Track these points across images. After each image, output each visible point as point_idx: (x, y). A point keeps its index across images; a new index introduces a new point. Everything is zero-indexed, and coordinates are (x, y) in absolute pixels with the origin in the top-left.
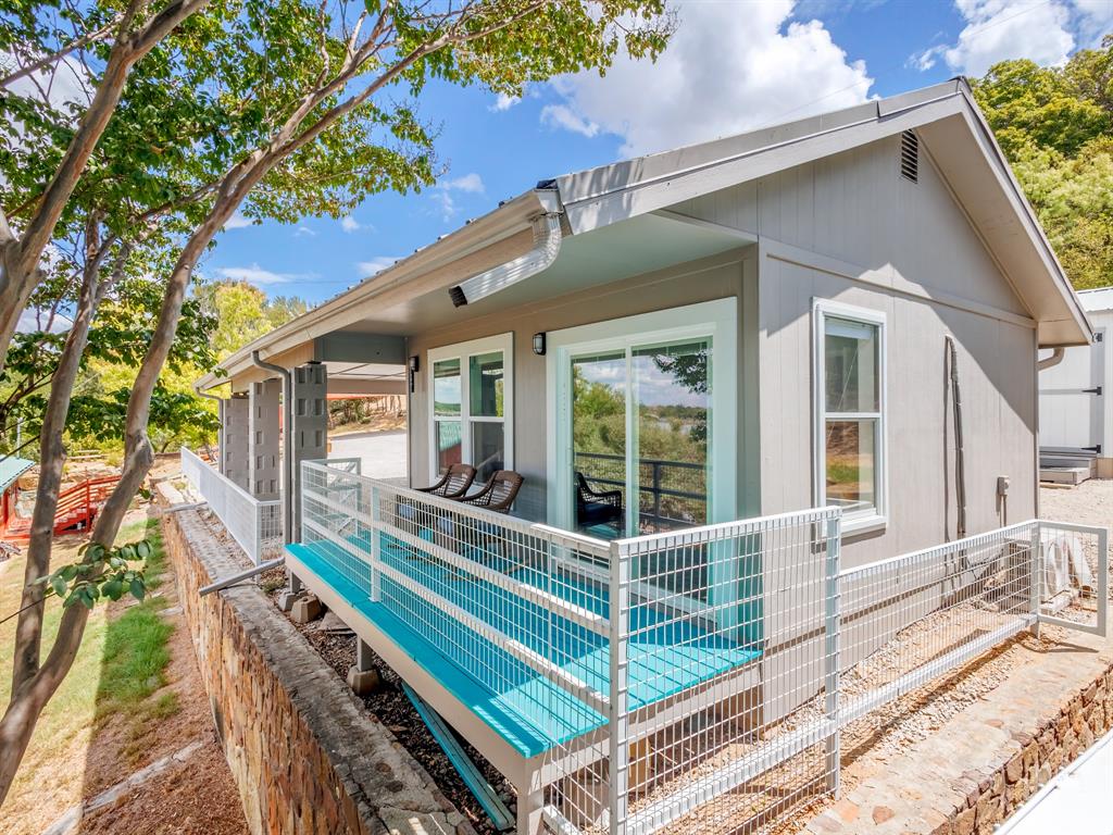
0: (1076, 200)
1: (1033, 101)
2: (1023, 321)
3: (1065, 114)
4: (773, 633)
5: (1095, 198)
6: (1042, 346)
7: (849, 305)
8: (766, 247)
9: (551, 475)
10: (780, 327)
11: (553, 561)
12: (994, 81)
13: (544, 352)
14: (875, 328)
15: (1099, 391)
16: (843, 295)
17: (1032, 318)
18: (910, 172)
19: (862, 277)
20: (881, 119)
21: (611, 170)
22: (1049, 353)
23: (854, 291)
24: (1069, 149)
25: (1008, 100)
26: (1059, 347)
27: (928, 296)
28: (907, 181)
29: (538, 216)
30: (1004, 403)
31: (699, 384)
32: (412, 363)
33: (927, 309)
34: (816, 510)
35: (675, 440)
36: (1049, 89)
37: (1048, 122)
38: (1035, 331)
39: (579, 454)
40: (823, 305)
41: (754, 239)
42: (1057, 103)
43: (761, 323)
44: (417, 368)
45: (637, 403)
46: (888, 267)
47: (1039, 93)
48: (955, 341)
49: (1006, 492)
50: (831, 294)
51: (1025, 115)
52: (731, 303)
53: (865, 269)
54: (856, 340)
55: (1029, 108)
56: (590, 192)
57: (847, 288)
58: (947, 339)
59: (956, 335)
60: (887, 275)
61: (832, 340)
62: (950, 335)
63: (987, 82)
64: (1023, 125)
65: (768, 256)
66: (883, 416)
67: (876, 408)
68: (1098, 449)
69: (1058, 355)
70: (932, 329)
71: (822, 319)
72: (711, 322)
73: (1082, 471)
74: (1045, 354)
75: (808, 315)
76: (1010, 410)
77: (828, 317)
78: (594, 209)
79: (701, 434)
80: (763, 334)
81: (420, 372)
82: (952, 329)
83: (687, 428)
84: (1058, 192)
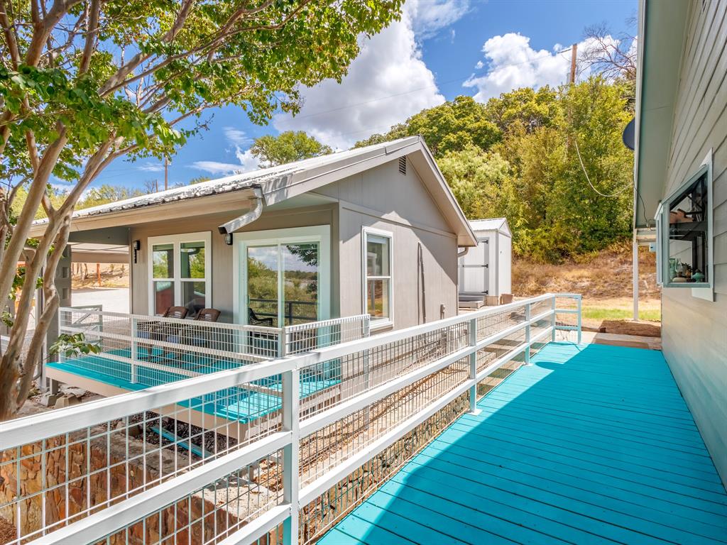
0: (488, 173)
1: (473, 119)
2: (452, 235)
3: (485, 128)
4: (345, 374)
5: (494, 174)
6: (460, 246)
7: (377, 229)
8: (342, 204)
9: (235, 310)
10: (348, 239)
11: (255, 340)
12: (457, 104)
13: (231, 243)
14: (388, 239)
15: (487, 266)
16: (375, 225)
17: (455, 234)
18: (403, 170)
19: (383, 217)
20: (387, 154)
21: (280, 181)
22: (463, 249)
23: (380, 223)
24: (485, 147)
25: (464, 116)
26: (466, 247)
27: (409, 225)
28: (401, 174)
29: (254, 198)
30: (443, 272)
31: (312, 261)
32: (135, 245)
33: (410, 230)
34: (363, 315)
35: (296, 293)
36: (480, 114)
37: (479, 131)
38: (457, 240)
39: (251, 300)
40: (366, 229)
41: (337, 201)
42: (482, 123)
43: (340, 238)
44: (139, 248)
45: (284, 270)
46: (394, 212)
47: (476, 116)
48: (422, 244)
49: (444, 311)
50: (370, 224)
51: (470, 126)
52: (328, 227)
53: (385, 213)
54: (381, 244)
55: (472, 122)
56: (272, 189)
57: (376, 222)
58: (419, 244)
59: (423, 242)
60: (393, 216)
61: (370, 244)
62: (420, 242)
63: (455, 105)
64: (469, 131)
65: (343, 208)
66: (392, 277)
67: (389, 275)
68: (487, 292)
69: (466, 250)
70: (412, 239)
71: (366, 235)
72: (318, 235)
73: (480, 303)
74: (460, 250)
75: (360, 234)
76: (447, 276)
77: (368, 235)
78: (274, 196)
79: (313, 288)
80: (341, 242)
81: (141, 251)
82: (421, 239)
83: (304, 285)
84: (481, 169)
